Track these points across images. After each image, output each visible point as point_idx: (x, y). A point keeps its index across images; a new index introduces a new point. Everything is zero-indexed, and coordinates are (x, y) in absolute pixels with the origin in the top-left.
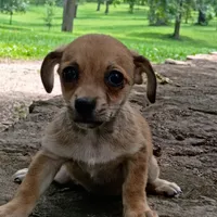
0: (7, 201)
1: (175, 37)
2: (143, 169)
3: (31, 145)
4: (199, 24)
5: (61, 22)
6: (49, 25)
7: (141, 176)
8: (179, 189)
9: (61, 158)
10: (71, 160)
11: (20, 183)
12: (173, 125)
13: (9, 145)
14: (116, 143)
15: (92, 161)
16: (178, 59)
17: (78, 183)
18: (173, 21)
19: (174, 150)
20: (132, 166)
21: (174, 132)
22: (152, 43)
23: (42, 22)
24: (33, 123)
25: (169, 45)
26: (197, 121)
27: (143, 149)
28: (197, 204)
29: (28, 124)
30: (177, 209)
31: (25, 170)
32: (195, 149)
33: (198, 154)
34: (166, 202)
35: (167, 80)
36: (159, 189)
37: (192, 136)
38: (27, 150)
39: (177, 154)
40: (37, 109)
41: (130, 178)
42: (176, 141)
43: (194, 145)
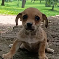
0: (7, 53)
1: (52, 10)
3: (13, 38)
5: (21, 5)
6: (18, 6)
8: (54, 51)
9: (22, 41)
10: (24, 42)
11: (10, 48)
12: (52, 33)
13: (7, 38)
14: (37, 38)
16: (53, 16)
17: (26, 48)
18: (52, 6)
21: (52, 36)
22: (46, 11)
23: (16, 5)
24: (14, 32)
25: (51, 12)
27: (45, 40)
29: (12, 32)
30: (53, 56)
34: (50, 54)
35: (50, 21)
36: (48, 51)
37: (57, 37)
40: (15, 28)
43: (58, 39)
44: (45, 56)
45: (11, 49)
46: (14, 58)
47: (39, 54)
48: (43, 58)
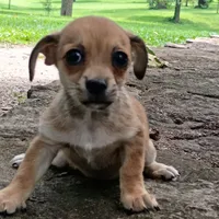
0: (4, 186)
1: (175, 20)
2: (140, 153)
3: (28, 130)
4: (199, 7)
5: (60, 6)
6: (48, 9)
7: (138, 161)
11: (17, 168)
12: (172, 109)
13: (7, 131)
15: (88, 146)
16: (178, 42)
18: (174, 4)
19: (172, 134)
20: (129, 150)
21: (172, 116)
22: (153, 26)
23: (41, 6)
24: (31, 109)
25: (168, 29)
26: (196, 105)
28: (195, 187)
29: (26, 109)
30: (175, 193)
31: (23, 156)
32: (193, 132)
33: (197, 137)
34: (164, 185)
35: (166, 63)
38: (24, 135)
39: (176, 138)
40: (34, 94)
41: (127, 162)
42: (175, 125)
43: (193, 129)
44: (145, 192)
45: (19, 172)
46: (31, 203)
47: (122, 185)
48: (137, 199)
